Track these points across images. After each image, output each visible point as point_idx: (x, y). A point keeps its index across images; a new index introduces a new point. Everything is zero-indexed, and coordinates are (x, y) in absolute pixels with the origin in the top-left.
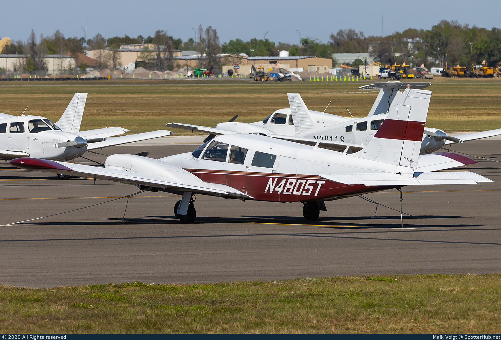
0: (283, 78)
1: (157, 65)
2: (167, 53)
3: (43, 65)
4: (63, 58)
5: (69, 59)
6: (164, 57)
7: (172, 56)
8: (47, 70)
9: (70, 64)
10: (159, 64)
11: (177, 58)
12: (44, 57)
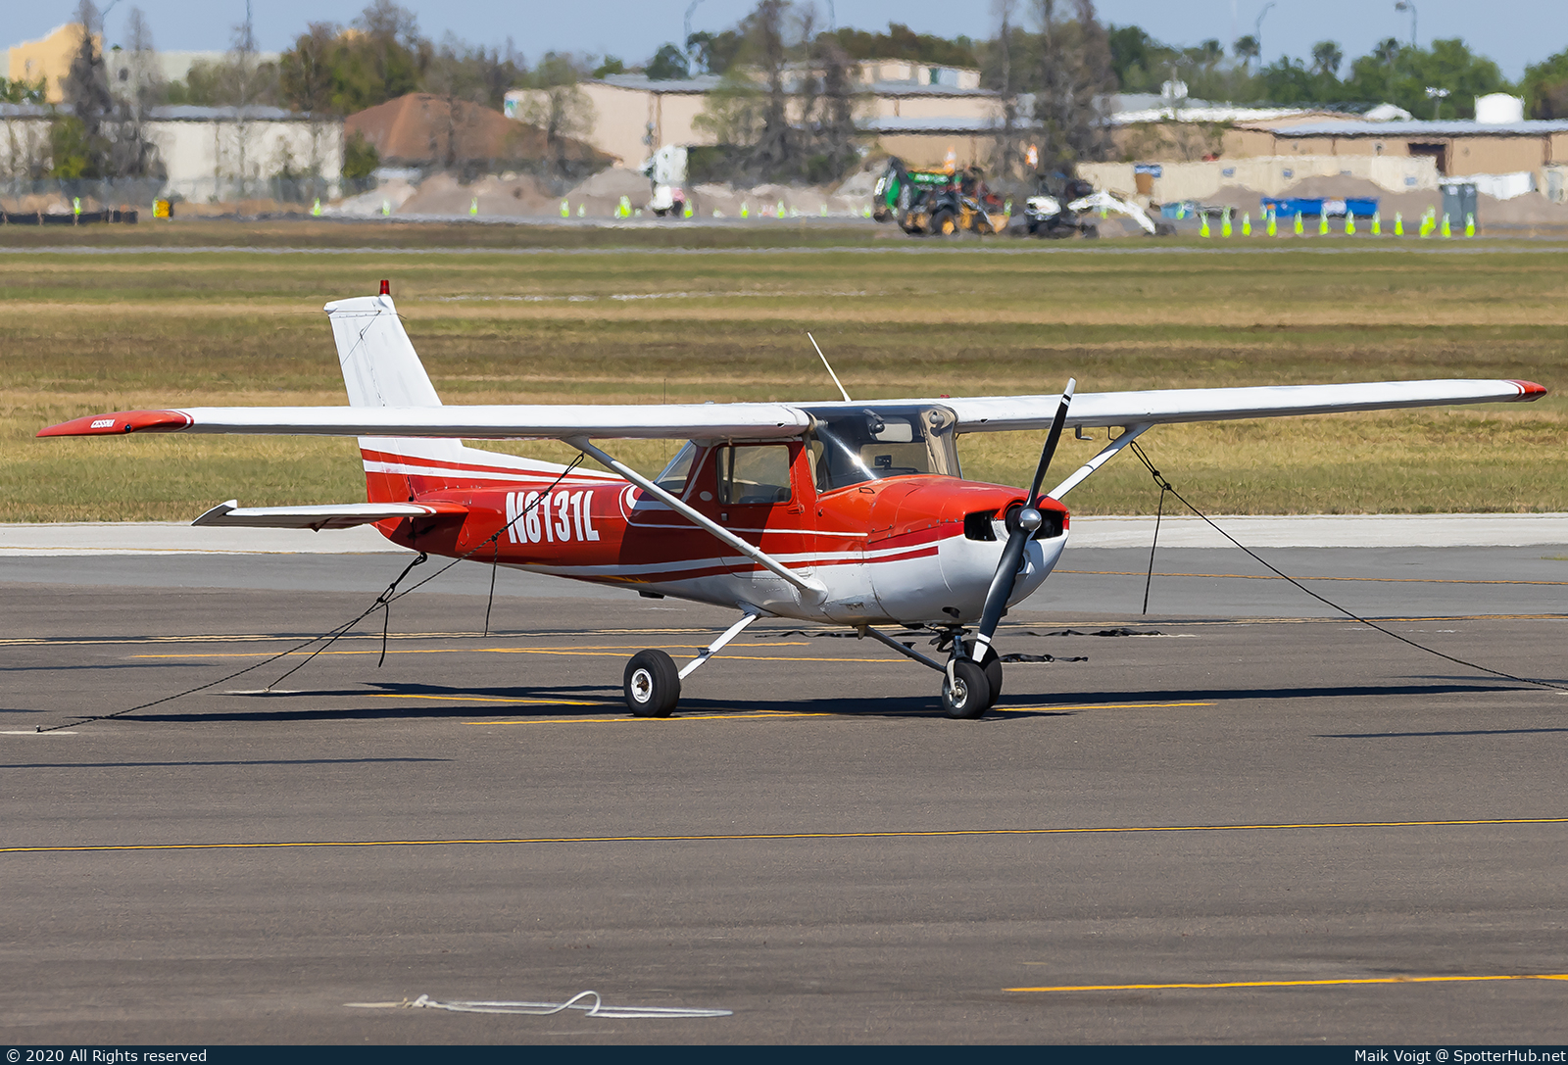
0: (1054, 222)
1: (767, 156)
2: (819, 105)
3: (143, 153)
4: (248, 119)
5: (283, 129)
6: (804, 120)
7: (843, 114)
8: (163, 177)
9: (284, 151)
10: (777, 152)
11: (872, 126)
12: (145, 118)
